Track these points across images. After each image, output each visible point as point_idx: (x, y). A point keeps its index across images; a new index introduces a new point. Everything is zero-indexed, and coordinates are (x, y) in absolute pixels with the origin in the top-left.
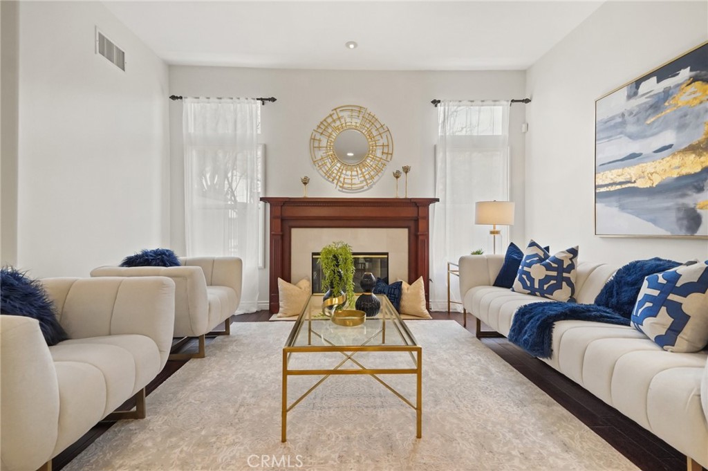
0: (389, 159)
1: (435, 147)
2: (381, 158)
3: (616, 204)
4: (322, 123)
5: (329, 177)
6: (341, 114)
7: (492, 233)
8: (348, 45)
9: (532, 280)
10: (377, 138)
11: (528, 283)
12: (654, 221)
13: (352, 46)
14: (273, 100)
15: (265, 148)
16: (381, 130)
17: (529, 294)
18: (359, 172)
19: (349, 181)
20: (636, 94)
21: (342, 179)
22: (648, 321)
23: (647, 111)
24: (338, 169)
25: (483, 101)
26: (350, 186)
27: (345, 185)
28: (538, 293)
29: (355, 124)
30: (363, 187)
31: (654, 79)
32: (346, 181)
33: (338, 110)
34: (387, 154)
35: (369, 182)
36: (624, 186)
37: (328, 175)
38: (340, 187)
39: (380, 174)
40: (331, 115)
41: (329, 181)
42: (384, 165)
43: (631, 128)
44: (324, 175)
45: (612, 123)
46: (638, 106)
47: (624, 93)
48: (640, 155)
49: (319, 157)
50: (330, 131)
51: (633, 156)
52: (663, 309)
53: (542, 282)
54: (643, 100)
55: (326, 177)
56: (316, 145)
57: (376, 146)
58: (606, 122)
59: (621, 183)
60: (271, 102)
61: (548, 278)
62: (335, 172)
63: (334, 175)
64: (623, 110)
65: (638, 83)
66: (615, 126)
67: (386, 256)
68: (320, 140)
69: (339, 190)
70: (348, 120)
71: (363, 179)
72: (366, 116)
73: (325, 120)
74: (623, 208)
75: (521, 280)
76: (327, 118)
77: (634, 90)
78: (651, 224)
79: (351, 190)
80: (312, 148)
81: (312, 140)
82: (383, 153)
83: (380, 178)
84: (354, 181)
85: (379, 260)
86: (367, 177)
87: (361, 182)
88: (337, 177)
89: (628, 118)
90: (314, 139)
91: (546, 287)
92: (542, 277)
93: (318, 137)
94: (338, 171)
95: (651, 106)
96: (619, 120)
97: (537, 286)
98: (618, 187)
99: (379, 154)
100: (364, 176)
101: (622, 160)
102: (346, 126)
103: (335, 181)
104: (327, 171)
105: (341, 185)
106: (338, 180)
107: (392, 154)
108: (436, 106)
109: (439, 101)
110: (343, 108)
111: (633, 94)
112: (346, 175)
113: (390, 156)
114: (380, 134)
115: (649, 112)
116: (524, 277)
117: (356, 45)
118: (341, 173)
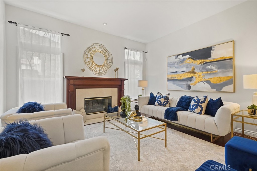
0: (111, 65)
1: (125, 62)
2: (109, 64)
3: (172, 83)
4: (88, 48)
5: (91, 69)
6: (95, 46)
7: (142, 89)
8: (104, 23)
9: (161, 102)
10: (108, 57)
11: (160, 103)
12: (181, 87)
13: (105, 24)
14: (68, 35)
15: (64, 54)
16: (109, 54)
17: (160, 106)
18: (102, 68)
19: (98, 71)
20: (177, 58)
21: (96, 70)
22: (196, 109)
23: (180, 62)
24: (94, 66)
25: (137, 50)
26: (99, 73)
27: (97, 73)
28: (162, 106)
29: (100, 51)
30: (103, 74)
31: (181, 56)
32: (97, 71)
33: (94, 44)
34: (111, 63)
35: (105, 72)
36: (174, 79)
37: (91, 68)
38: (95, 73)
39: (109, 69)
40: (91, 46)
41: (91, 71)
42: (110, 66)
43: (176, 66)
44: (89, 68)
45: (171, 63)
46: (178, 61)
47: (174, 57)
48: (178, 72)
49: (87, 61)
50: (91, 51)
51: (176, 72)
52: (199, 107)
53: (163, 103)
54: (179, 60)
55: (90, 69)
56: (86, 56)
57: (108, 60)
58: (170, 63)
59: (174, 78)
60: (67, 36)
61: (165, 101)
62: (93, 67)
63: (93, 68)
64: (174, 61)
65: (178, 55)
66: (172, 64)
67: (111, 98)
68: (87, 55)
69: (95, 74)
70: (98, 49)
71: (103, 71)
72: (104, 48)
73: (89, 47)
74: (174, 84)
75: (158, 102)
76: (90, 46)
77: (177, 57)
78: (180, 88)
79: (99, 74)
80: (84, 57)
81: (84, 55)
82: (110, 62)
83: (109, 71)
84: (100, 71)
85: (108, 99)
86: (105, 70)
87: (103, 72)
88: (94, 69)
89: (176, 63)
90: (85, 54)
91: (164, 104)
92: (164, 101)
93: (87, 53)
94: (94, 67)
95: (181, 62)
96: (173, 63)
97: (162, 104)
98: (173, 79)
99: (108, 62)
100: (104, 70)
101: (174, 72)
102: (97, 51)
103: (93, 71)
104: (90, 67)
105: (96, 72)
106: (94, 71)
107: (112, 63)
108: (125, 49)
109: (126, 48)
110: (97, 44)
111: (176, 58)
112: (97, 69)
113: (112, 64)
114: (109, 56)
115: (180, 63)
116: (159, 101)
117: (106, 24)
118: (96, 68)
